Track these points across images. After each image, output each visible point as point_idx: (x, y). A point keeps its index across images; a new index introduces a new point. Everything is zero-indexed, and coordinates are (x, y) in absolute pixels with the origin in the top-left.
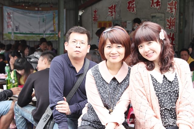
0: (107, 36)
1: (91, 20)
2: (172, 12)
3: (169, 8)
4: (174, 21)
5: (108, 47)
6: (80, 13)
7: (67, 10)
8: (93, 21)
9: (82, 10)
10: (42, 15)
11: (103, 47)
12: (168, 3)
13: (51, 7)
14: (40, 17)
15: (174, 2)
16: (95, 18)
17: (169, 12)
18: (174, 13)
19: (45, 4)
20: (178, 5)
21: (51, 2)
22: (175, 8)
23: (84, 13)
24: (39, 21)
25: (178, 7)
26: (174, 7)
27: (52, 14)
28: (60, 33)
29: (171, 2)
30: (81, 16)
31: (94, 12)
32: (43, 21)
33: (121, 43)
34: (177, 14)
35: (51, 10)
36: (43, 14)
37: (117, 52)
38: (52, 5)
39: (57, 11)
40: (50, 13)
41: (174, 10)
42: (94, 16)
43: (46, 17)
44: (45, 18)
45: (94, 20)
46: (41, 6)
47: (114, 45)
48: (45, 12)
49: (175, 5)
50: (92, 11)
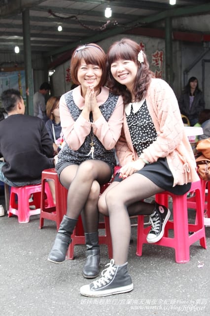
0: (82, 54)
1: (63, 81)
2: (158, 64)
3: (154, 60)
4: (160, 75)
5: (83, 68)
6: (51, 73)
7: (34, 70)
8: (66, 82)
9: (52, 70)
10: (5, 77)
11: (76, 71)
12: (152, 54)
13: (16, 66)
14: (2, 80)
15: (159, 53)
16: (68, 78)
17: (155, 65)
18: (160, 65)
19: (8, 63)
20: (165, 56)
21: (14, 61)
22: (161, 60)
23: (54, 73)
24: (1, 83)
25: (165, 58)
26: (160, 58)
27: (17, 75)
28: (28, 90)
29: (156, 53)
30: (51, 77)
31: (67, 70)
32: (7, 84)
33: (98, 64)
34: (163, 67)
35: (15, 70)
36: (6, 75)
37: (93, 74)
38: (16, 65)
39: (23, 72)
40: (14, 74)
41: (160, 62)
42: (67, 76)
43: (10, 78)
44: (9, 80)
45: (67, 80)
46: (3, 66)
47: (90, 65)
48: (9, 73)
49: (161, 56)
50: (64, 69)
